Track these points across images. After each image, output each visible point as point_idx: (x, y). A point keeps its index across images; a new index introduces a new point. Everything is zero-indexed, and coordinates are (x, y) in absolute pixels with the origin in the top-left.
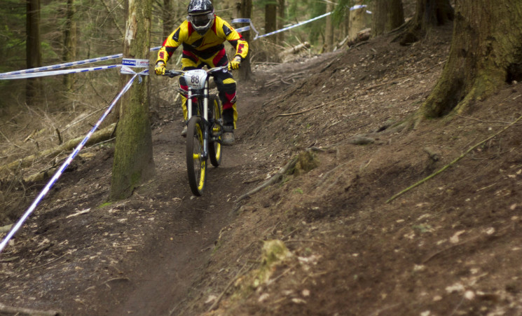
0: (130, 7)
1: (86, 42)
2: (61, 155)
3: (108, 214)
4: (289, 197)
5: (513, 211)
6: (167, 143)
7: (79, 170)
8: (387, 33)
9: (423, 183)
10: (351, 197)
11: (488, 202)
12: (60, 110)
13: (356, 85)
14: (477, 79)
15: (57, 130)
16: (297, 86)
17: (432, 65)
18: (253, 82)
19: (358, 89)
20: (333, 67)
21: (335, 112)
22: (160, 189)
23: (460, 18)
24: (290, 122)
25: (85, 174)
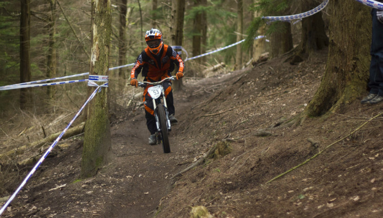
0: (94, 38)
1: (63, 64)
2: (46, 146)
3: (79, 188)
4: (210, 175)
5: (372, 184)
6: (122, 136)
7: (58, 156)
8: (280, 55)
10: (255, 175)
11: (354, 178)
12: (45, 113)
13: (258, 94)
14: (346, 88)
15: (42, 127)
16: (216, 94)
17: (313, 78)
18: (184, 92)
19: (260, 96)
20: (242, 81)
21: (243, 113)
22: (117, 169)
23: (333, 44)
24: (211, 121)
25: (63, 159)
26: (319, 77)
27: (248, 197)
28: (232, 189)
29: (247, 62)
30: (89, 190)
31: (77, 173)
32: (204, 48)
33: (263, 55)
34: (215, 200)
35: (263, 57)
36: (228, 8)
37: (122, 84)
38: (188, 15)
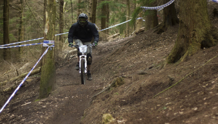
0: (46, 19)
1: (28, 34)
2: (19, 80)
3: (38, 104)
4: (113, 96)
5: (205, 101)
6: (62, 75)
7: (26, 86)
8: (151, 29)
9: (167, 90)
10: (138, 96)
11: (194, 97)
12: (17, 62)
13: (139, 50)
14: (189, 47)
15: (16, 70)
16: (115, 51)
17: (170, 42)
18: (97, 49)
19: (140, 52)
20: (130, 43)
21: (131, 62)
22: (60, 94)
23: (182, 22)
24: (112, 66)
25: (28, 88)
26: (173, 41)
27: (135, 108)
28: (125, 104)
29: (132, 33)
30: (44, 105)
31: (37, 96)
32: (108, 24)
33: (142, 28)
34: (116, 111)
35: (141, 29)
36: (121, 2)
37: (62, 45)
38: (99, 6)
